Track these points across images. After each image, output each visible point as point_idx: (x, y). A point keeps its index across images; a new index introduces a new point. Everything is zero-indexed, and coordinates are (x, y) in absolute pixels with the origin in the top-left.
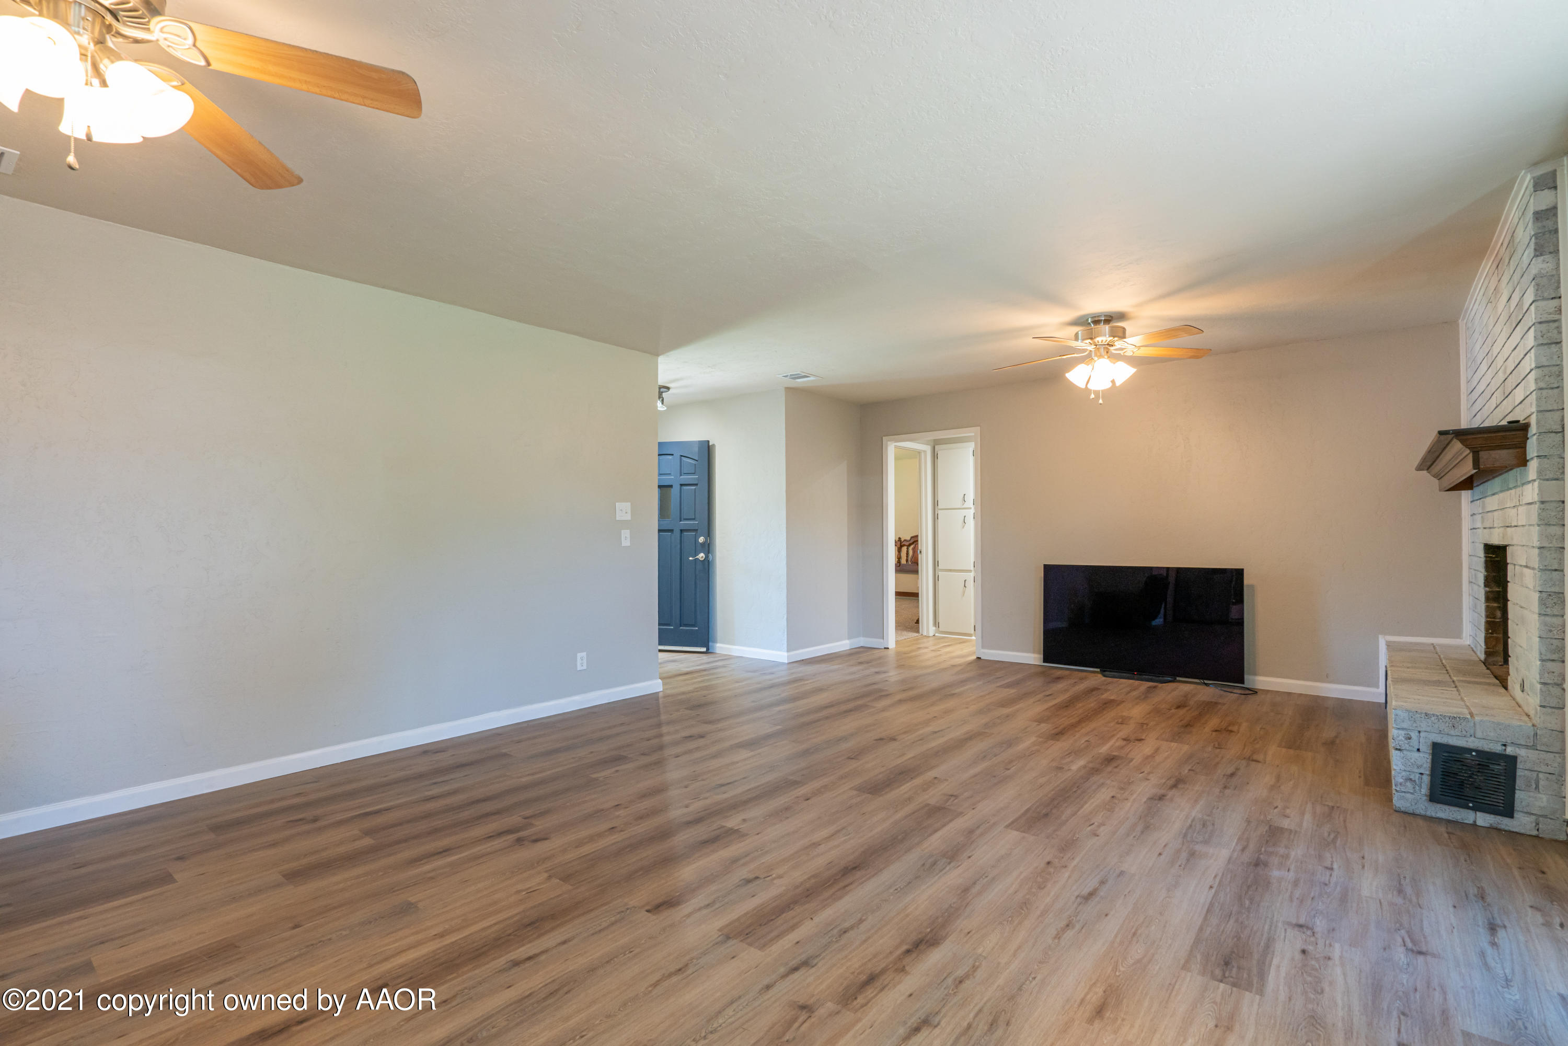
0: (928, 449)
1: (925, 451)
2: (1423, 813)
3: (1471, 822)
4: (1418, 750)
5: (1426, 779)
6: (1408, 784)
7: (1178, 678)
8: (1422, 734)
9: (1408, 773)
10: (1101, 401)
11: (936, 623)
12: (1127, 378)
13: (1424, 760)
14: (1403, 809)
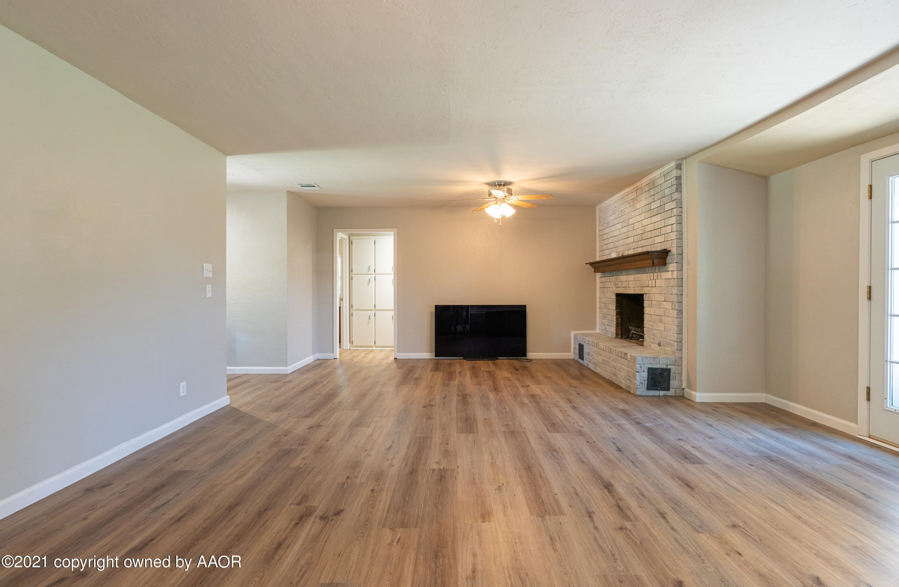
0: (347, 237)
1: (345, 239)
2: (645, 395)
3: (658, 395)
4: (644, 371)
5: (646, 382)
6: (641, 385)
7: (499, 358)
8: (645, 365)
9: (641, 381)
10: (500, 224)
11: (351, 342)
12: (511, 215)
13: (645, 374)
14: (639, 395)
